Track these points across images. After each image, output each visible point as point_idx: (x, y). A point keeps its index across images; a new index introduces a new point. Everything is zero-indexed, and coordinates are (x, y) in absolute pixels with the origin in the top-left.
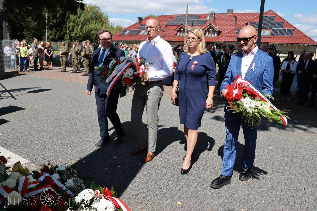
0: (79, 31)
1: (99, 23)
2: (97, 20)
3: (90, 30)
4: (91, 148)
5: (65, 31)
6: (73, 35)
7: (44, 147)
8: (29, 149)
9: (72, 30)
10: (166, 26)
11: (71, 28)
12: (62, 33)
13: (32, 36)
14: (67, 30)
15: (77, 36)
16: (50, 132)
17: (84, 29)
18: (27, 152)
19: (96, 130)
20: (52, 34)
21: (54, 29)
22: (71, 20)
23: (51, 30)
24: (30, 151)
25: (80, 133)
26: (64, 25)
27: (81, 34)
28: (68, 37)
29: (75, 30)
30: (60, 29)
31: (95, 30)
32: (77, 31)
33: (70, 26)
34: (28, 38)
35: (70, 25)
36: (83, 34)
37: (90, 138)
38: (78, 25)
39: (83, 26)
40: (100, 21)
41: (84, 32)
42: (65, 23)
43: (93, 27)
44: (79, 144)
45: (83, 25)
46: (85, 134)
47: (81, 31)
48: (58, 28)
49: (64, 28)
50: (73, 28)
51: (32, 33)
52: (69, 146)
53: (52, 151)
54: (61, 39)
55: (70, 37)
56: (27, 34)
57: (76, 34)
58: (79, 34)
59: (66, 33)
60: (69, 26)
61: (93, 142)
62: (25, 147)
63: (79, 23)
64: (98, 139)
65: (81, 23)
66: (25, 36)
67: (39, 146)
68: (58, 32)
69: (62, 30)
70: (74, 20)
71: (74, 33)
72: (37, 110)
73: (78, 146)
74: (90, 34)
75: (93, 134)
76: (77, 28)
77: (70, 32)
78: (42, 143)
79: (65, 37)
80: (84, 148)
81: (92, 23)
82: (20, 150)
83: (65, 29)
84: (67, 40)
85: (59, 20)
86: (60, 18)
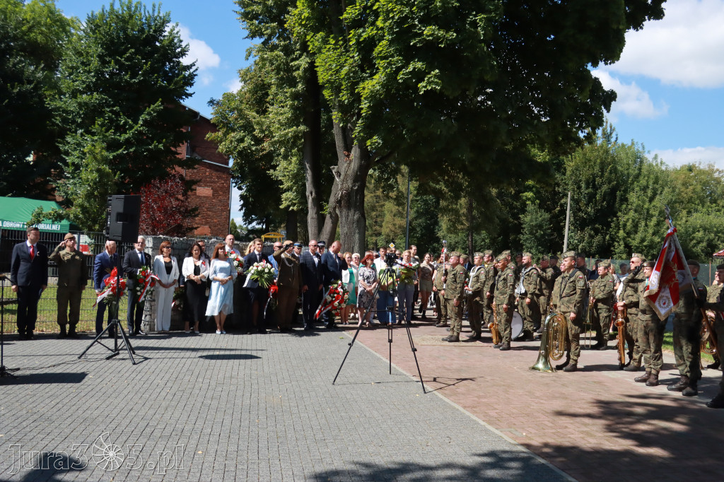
0: (651, 231)
3: (690, 229)
5: (616, 233)
6: (635, 243)
9: (633, 229)
11: (628, 224)
12: (607, 237)
13: (536, 244)
14: (619, 229)
15: (645, 244)
20: (584, 241)
21: (588, 229)
22: (630, 206)
23: (582, 230)
26: (612, 219)
27: (657, 239)
28: (622, 247)
29: (641, 228)
30: (603, 229)
31: (705, 229)
32: (645, 233)
33: (628, 219)
34: (527, 247)
35: (627, 217)
38: (649, 216)
39: (662, 219)
42: (614, 213)
43: (700, 222)
47: (656, 233)
48: (597, 226)
49: (613, 225)
50: (636, 226)
51: (536, 237)
54: (605, 252)
55: (627, 246)
56: (527, 239)
57: (643, 240)
58: (652, 241)
59: (618, 237)
60: (625, 220)
63: (650, 212)
65: (657, 213)
66: (522, 245)
68: (597, 235)
69: (608, 230)
70: (638, 206)
71: (639, 236)
74: (691, 240)
76: (646, 225)
77: (628, 234)
79: (614, 246)
81: (697, 211)
83: (616, 226)
84: (620, 253)
85: (602, 206)
86: (603, 202)
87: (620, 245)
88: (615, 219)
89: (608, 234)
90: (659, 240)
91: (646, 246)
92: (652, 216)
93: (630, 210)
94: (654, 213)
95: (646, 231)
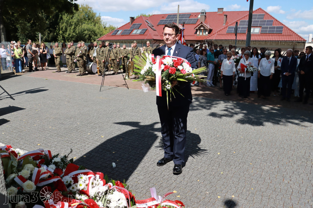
0: (72, 31)
1: (91, 23)
2: (90, 21)
3: (83, 30)
4: (90, 144)
5: (58, 32)
6: (66, 36)
7: (45, 144)
8: (32, 146)
10: (158, 25)
11: (64, 28)
12: (55, 34)
13: (25, 37)
14: (60, 30)
15: (70, 36)
16: (51, 130)
17: (77, 29)
18: (30, 149)
19: (94, 127)
20: (45, 35)
21: (47, 30)
24: (33, 148)
25: (79, 130)
27: (74, 34)
28: (61, 38)
29: (68, 30)
30: (53, 30)
31: (88, 30)
32: (70, 32)
34: (21, 39)
35: (63, 25)
36: (76, 34)
37: (89, 135)
38: (71, 25)
40: (93, 22)
41: (77, 32)
42: (58, 24)
43: (86, 27)
44: (79, 141)
45: (76, 25)
46: (84, 131)
47: (74, 32)
48: (51, 29)
49: (57, 28)
50: (66, 29)
51: (25, 34)
52: (70, 143)
53: (53, 148)
54: (55, 39)
55: (63, 37)
56: (20, 35)
57: (69, 35)
58: (73, 35)
59: (60, 33)
61: (92, 138)
62: (28, 144)
63: (71, 23)
64: (96, 136)
65: (74, 24)
66: (18, 38)
67: (41, 144)
68: (51, 32)
69: (55, 31)
70: (67, 21)
71: (67, 33)
72: (36, 110)
73: (78, 143)
74: (83, 34)
75: (91, 131)
76: (70, 29)
77: (64, 32)
78: (44, 140)
79: (58, 37)
80: (84, 144)
81: (84, 23)
82: (23, 147)
84: (61, 40)
85: (52, 21)
86: (53, 19)
87: (60, 37)
88: (58, 26)
89: (55, 32)
90: (75, 34)
91: (70, 37)
92: (72, 25)
93: (64, 22)
94: (73, 24)
95: (70, 31)
